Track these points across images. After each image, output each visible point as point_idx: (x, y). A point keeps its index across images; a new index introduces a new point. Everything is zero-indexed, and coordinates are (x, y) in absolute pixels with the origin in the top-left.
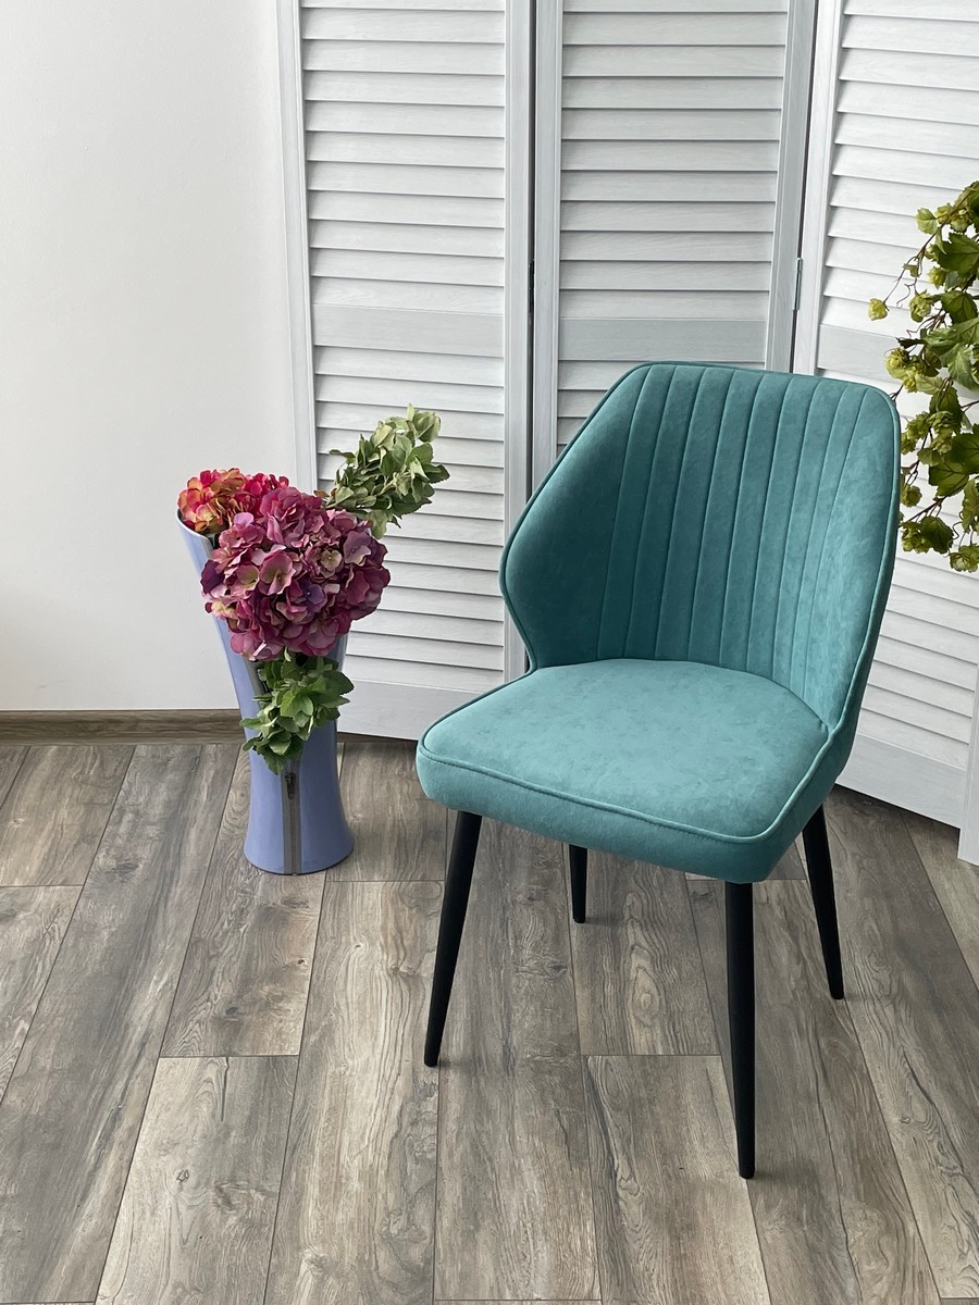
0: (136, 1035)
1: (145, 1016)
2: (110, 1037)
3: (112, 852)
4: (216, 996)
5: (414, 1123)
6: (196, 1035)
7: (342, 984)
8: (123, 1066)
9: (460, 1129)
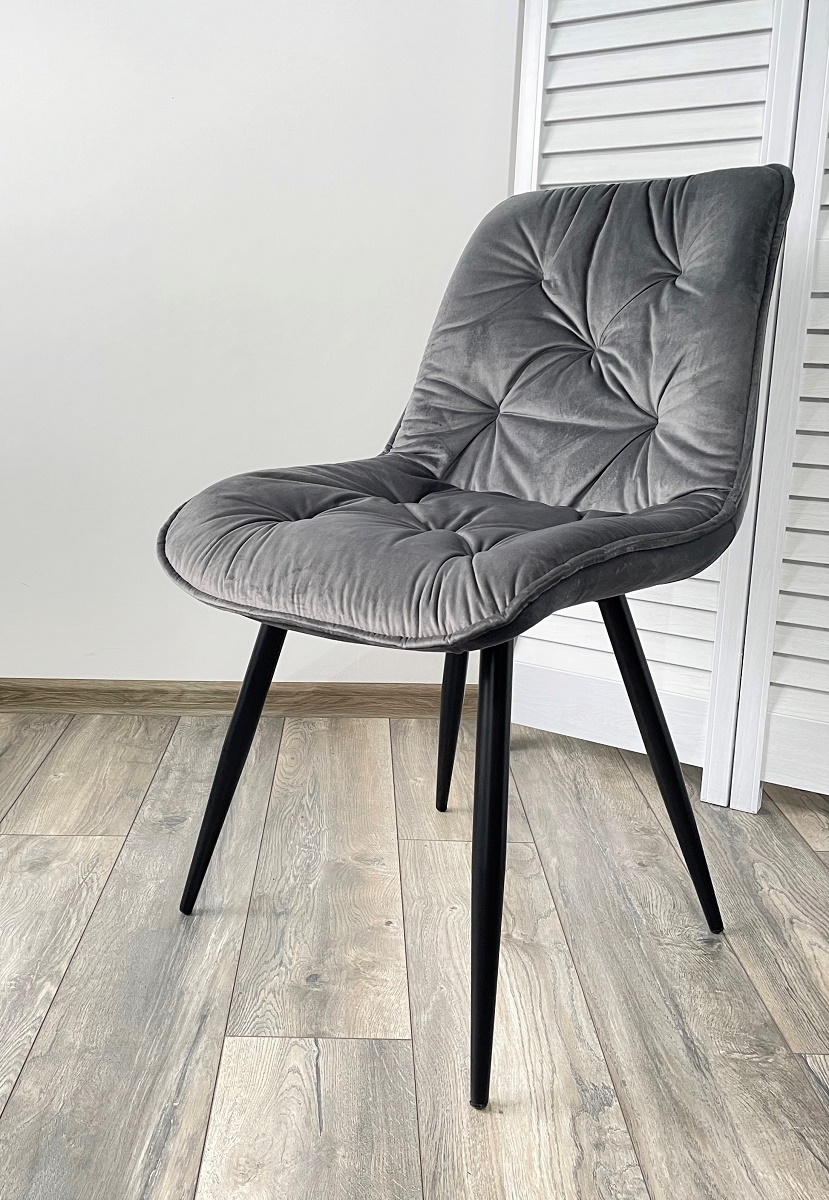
0: (193, 1006)
1: (204, 982)
2: (160, 1006)
3: (158, 805)
4: (290, 960)
5: (599, 1146)
6: (271, 1007)
7: (443, 948)
8: (177, 1046)
9: (670, 1157)
